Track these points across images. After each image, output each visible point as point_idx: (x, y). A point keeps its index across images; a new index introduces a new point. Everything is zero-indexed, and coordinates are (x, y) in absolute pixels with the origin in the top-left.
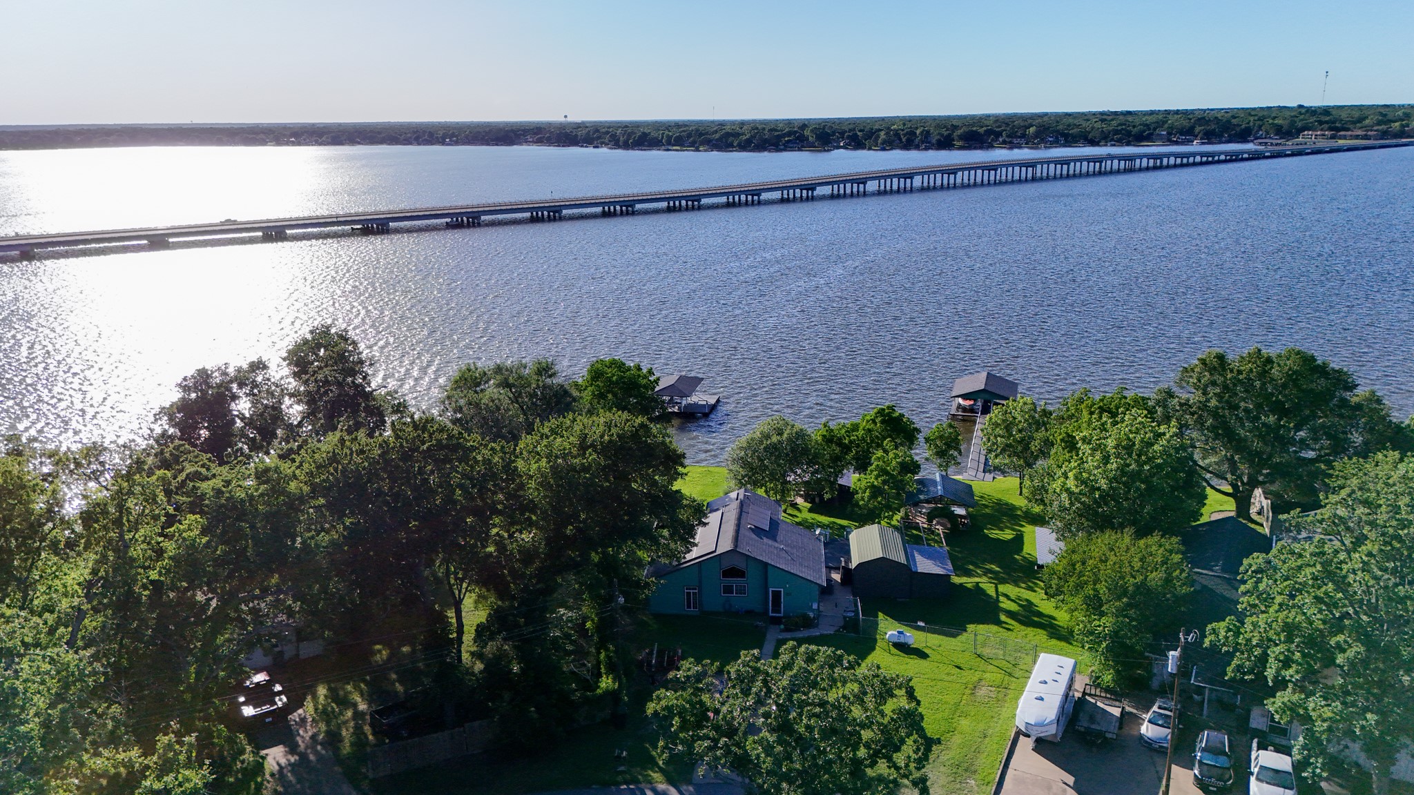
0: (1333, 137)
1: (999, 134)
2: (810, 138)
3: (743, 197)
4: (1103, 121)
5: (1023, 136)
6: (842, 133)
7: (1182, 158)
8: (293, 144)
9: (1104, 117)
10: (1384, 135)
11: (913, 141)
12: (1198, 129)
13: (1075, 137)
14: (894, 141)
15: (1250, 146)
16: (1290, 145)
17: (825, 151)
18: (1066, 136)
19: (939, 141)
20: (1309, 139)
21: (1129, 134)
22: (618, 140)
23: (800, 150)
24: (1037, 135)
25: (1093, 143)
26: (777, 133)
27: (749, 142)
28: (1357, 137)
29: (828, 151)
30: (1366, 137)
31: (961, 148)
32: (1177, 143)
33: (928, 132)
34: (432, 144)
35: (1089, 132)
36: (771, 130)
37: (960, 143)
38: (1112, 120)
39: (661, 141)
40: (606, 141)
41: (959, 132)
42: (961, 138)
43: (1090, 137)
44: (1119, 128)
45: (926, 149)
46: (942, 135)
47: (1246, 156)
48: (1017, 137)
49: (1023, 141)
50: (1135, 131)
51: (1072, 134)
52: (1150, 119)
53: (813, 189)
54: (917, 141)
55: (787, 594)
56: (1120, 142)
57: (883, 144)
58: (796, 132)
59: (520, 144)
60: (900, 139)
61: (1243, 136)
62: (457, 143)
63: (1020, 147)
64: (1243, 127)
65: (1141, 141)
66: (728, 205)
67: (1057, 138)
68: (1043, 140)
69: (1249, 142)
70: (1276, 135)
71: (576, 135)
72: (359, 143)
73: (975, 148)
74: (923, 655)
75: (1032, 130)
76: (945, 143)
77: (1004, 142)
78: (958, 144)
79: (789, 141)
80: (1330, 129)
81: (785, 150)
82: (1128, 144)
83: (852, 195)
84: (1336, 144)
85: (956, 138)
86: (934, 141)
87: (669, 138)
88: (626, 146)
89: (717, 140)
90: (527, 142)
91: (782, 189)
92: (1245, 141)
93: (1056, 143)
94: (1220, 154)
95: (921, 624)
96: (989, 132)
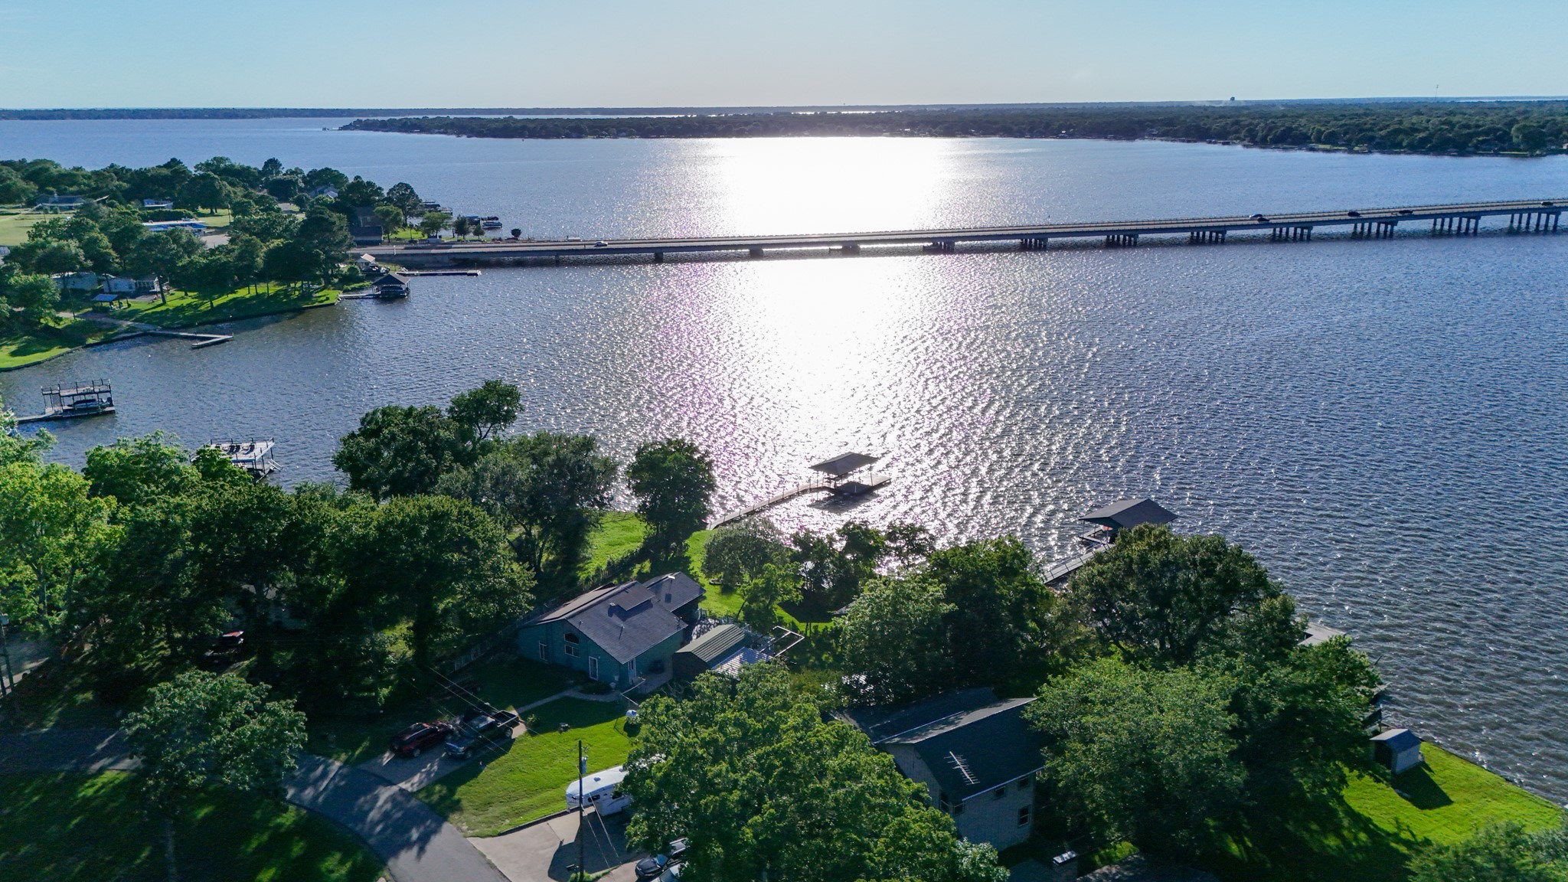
2: (1515, 140)
8: (907, 135)
17: (1532, 156)
22: (1256, 136)
27: (1424, 141)
29: (1538, 156)
34: (1046, 137)
39: (1309, 138)
40: (1242, 135)
58: (1499, 129)
59: (1142, 137)
62: (1071, 136)
71: (1209, 129)
72: (972, 135)
79: (1482, 142)
81: (1475, 154)
83: (1458, 234)
87: (1320, 132)
88: (1263, 143)
89: (1382, 138)
90: (1152, 136)
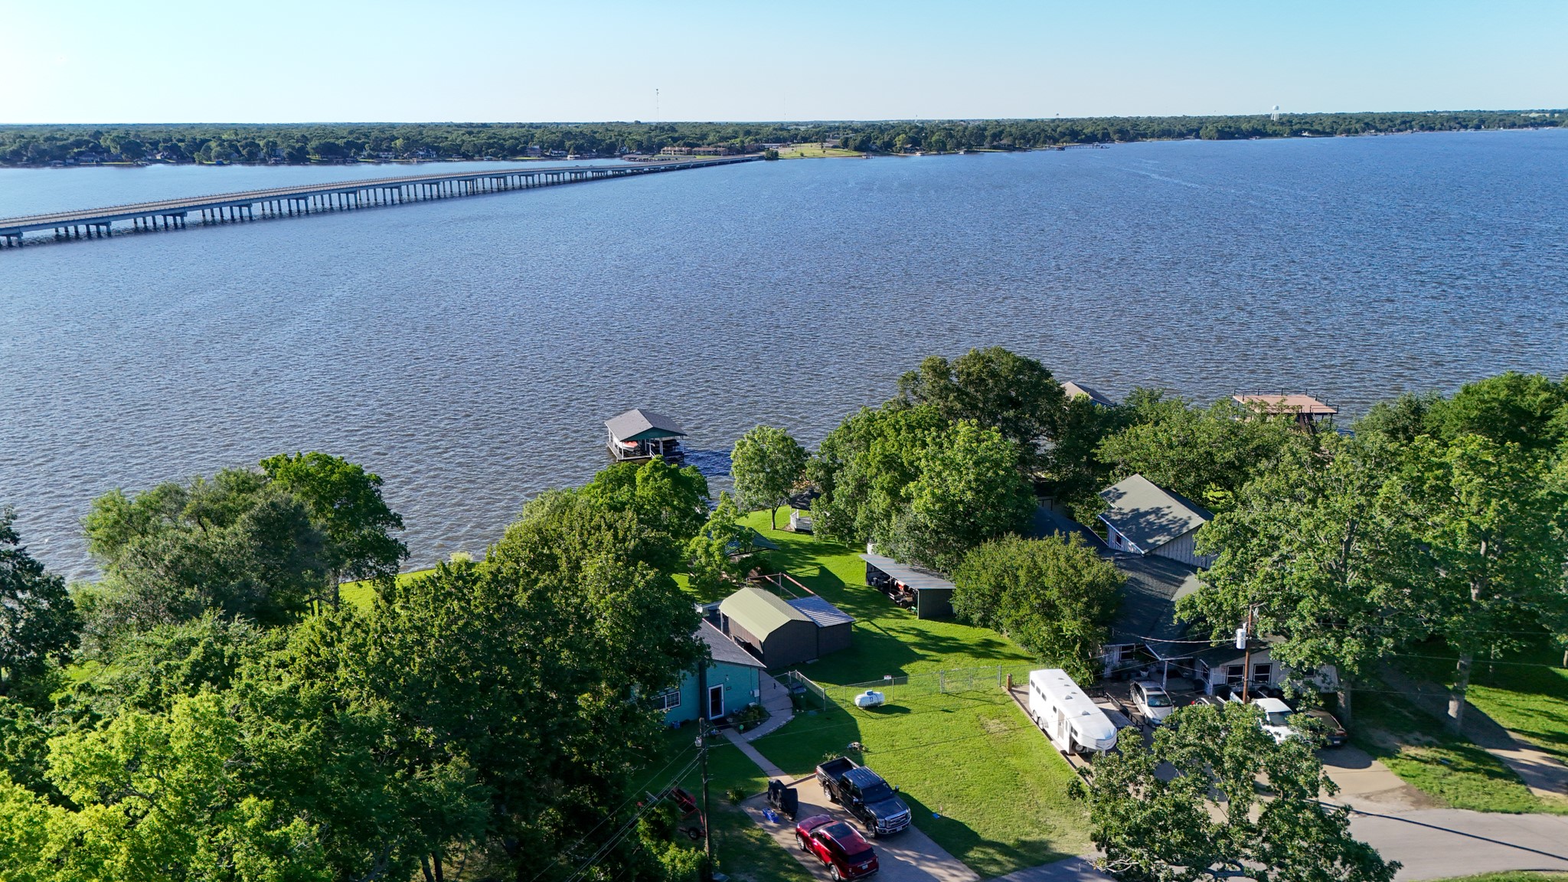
0: (689, 153)
1: (361, 148)
2: (113, 150)
3: (82, 229)
4: (470, 133)
5: (389, 149)
6: (155, 144)
7: (576, 173)
9: (471, 129)
10: (731, 150)
11: (256, 154)
12: (567, 144)
13: (447, 151)
14: (231, 154)
15: (617, 162)
16: (656, 160)
17: (137, 166)
18: (437, 149)
19: (290, 155)
20: (671, 154)
21: (502, 147)
23: (99, 164)
24: (406, 148)
25: (467, 157)
26: (59, 143)
27: (17, 154)
28: (709, 153)
29: (142, 166)
30: (716, 153)
31: (320, 163)
32: (551, 158)
33: (275, 144)
35: (461, 146)
36: (47, 139)
37: (317, 157)
38: (479, 132)
41: (314, 143)
42: (317, 150)
43: (462, 150)
44: (491, 141)
45: (276, 163)
46: (293, 148)
47: (610, 173)
48: (382, 150)
49: (391, 155)
50: (508, 144)
51: (443, 148)
52: (516, 133)
53: (182, 215)
54: (262, 154)
55: (728, 689)
56: (495, 156)
57: (217, 157)
58: (88, 142)
60: (238, 152)
61: (609, 151)
63: (387, 161)
64: (608, 141)
65: (515, 156)
66: (59, 239)
67: (428, 152)
68: (413, 155)
69: (615, 157)
70: (638, 150)
73: (337, 163)
74: (905, 711)
75: (399, 143)
76: (298, 157)
77: (370, 156)
78: (314, 157)
79: (80, 154)
80: (686, 145)
81: (77, 165)
82: (504, 158)
84: (693, 160)
85: (311, 151)
86: (284, 154)
91: (134, 216)
92: (612, 156)
93: (427, 158)
94: (586, 170)
95: (887, 678)
96: (350, 145)
